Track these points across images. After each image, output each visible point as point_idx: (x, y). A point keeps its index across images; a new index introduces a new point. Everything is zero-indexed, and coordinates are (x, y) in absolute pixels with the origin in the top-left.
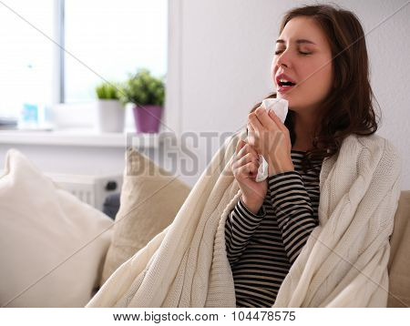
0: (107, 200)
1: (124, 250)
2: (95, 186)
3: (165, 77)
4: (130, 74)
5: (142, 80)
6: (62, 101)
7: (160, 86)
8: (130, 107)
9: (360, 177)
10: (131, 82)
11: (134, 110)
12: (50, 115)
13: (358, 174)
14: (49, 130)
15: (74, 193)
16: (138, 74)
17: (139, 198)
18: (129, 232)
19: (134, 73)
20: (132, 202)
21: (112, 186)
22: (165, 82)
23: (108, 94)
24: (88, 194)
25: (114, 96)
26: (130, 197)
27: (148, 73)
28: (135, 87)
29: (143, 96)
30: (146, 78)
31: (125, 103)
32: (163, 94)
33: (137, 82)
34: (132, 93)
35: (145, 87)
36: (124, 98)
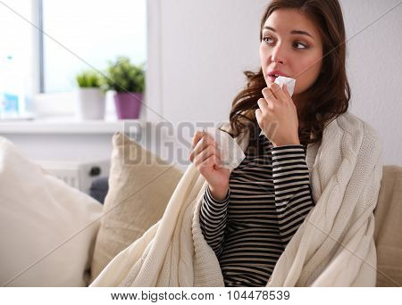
0: (93, 185)
1: (114, 232)
2: (79, 171)
3: (144, 64)
4: (110, 62)
5: (123, 68)
6: (42, 90)
7: (139, 73)
8: (111, 95)
9: (345, 160)
10: (112, 70)
11: (115, 97)
12: (30, 105)
13: (342, 157)
14: (31, 119)
15: (59, 178)
16: (118, 62)
17: (128, 181)
18: (119, 214)
19: (114, 61)
20: (122, 184)
21: (95, 171)
22: (145, 68)
23: (89, 82)
24: (73, 180)
25: (94, 85)
26: (119, 180)
27: (128, 61)
28: (115, 75)
29: (124, 83)
30: (126, 66)
31: (106, 91)
32: (143, 81)
33: (118, 70)
34: (113, 81)
35: (125, 75)
36: (105, 86)
